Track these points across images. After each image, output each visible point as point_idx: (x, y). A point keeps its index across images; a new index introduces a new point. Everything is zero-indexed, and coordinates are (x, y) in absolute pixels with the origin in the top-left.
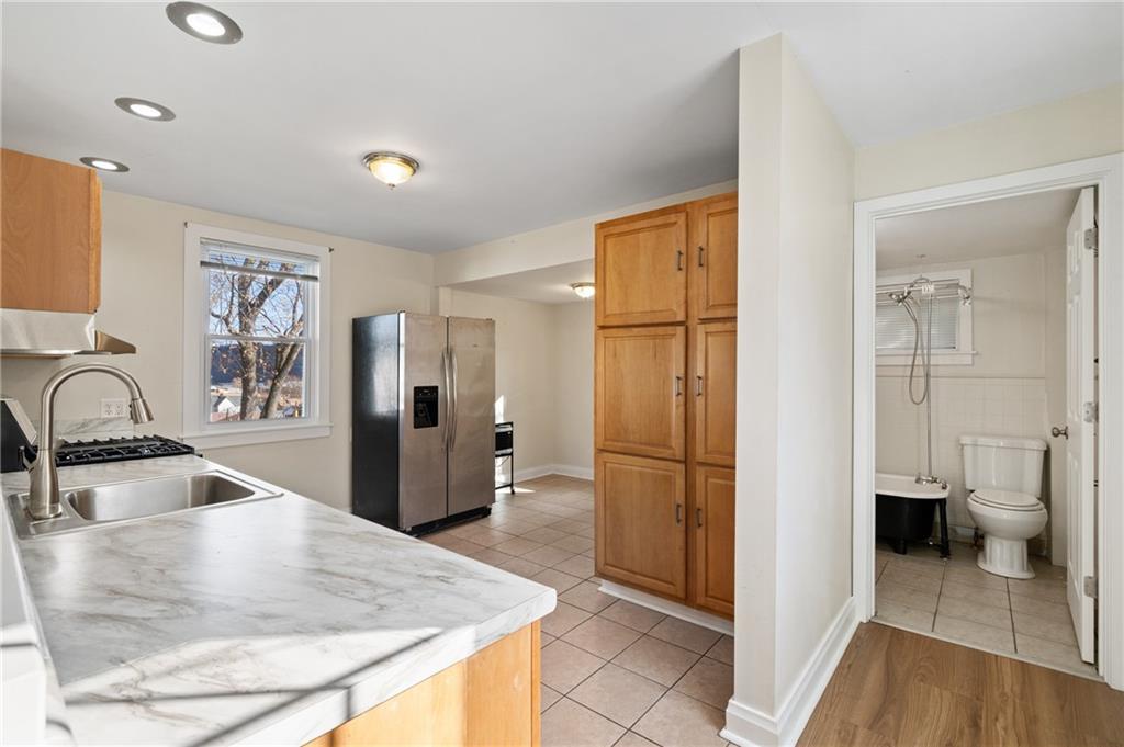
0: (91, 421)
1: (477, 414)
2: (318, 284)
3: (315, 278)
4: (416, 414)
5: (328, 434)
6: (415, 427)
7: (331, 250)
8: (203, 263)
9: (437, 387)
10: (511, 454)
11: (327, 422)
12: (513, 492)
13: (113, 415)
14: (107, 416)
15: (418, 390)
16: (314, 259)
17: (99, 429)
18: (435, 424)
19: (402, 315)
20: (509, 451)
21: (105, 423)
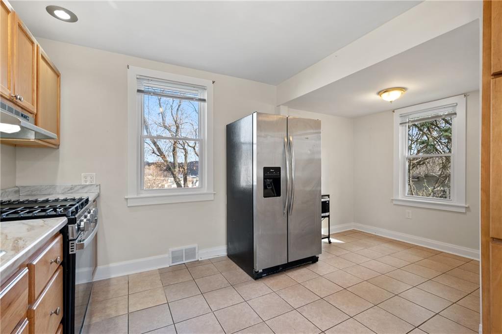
0: (76, 186)
1: (308, 189)
2: (206, 104)
3: (204, 100)
4: (265, 187)
5: (213, 199)
6: (265, 197)
7: (213, 82)
8: (139, 91)
9: (280, 168)
10: (328, 216)
11: (212, 191)
12: (330, 242)
13: (87, 184)
14: (85, 184)
15: (266, 170)
16: (204, 88)
17: (80, 191)
18: (279, 194)
19: (255, 115)
20: (327, 214)
21: (83, 188)
